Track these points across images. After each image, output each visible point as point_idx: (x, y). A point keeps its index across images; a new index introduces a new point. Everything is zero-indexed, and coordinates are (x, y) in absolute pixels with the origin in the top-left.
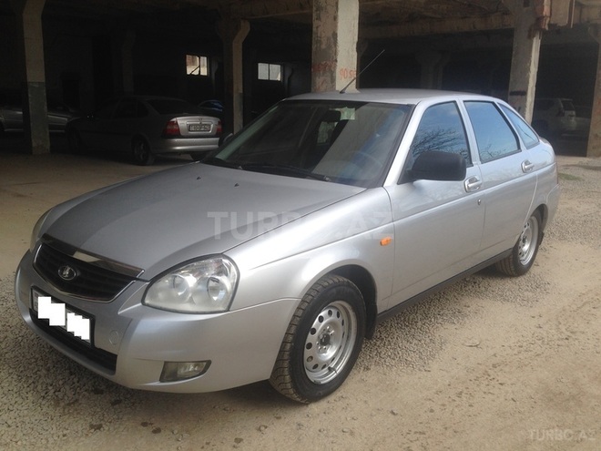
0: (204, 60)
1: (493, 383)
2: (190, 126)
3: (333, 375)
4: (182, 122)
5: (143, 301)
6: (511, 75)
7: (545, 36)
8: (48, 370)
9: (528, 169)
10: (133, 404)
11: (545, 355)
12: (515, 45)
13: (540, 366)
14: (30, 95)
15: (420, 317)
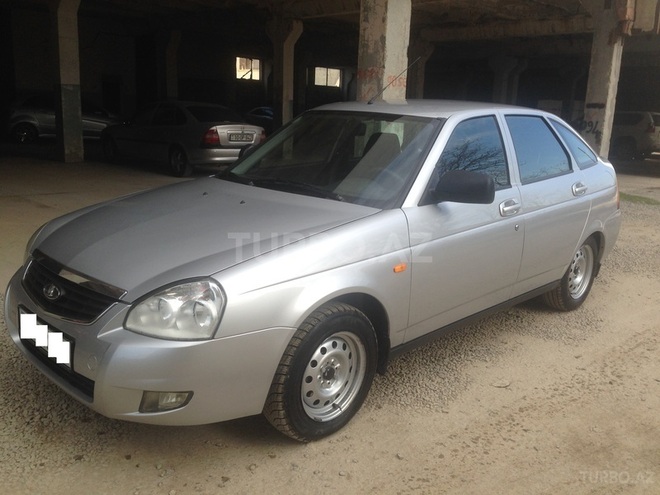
0: (256, 63)
1: (516, 428)
2: (231, 135)
3: (337, 413)
4: (223, 131)
5: (124, 325)
6: (589, 86)
7: (628, 43)
8: (37, 395)
9: (580, 192)
10: (120, 434)
11: (582, 400)
12: (593, 53)
13: (574, 413)
14: (63, 99)
15: (449, 352)
